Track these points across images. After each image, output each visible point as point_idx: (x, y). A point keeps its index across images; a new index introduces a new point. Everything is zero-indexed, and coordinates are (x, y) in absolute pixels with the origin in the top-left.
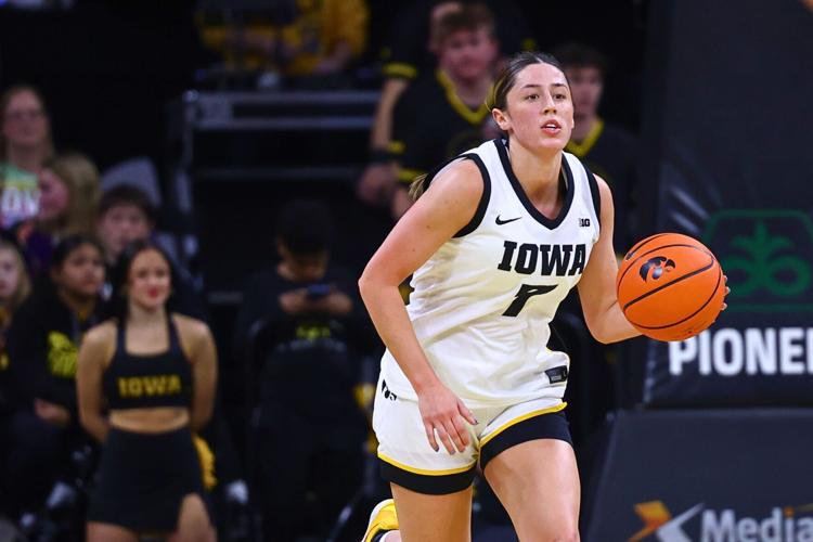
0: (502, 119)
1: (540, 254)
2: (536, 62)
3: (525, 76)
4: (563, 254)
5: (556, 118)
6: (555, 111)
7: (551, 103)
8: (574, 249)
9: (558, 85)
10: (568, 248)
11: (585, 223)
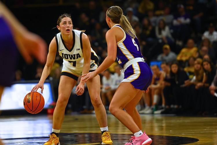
0: (59, 28)
1: (68, 56)
2: (65, 17)
3: (63, 20)
4: (73, 56)
5: (69, 28)
6: (69, 27)
7: (68, 25)
8: (76, 55)
9: (70, 21)
10: (74, 55)
11: (79, 49)
